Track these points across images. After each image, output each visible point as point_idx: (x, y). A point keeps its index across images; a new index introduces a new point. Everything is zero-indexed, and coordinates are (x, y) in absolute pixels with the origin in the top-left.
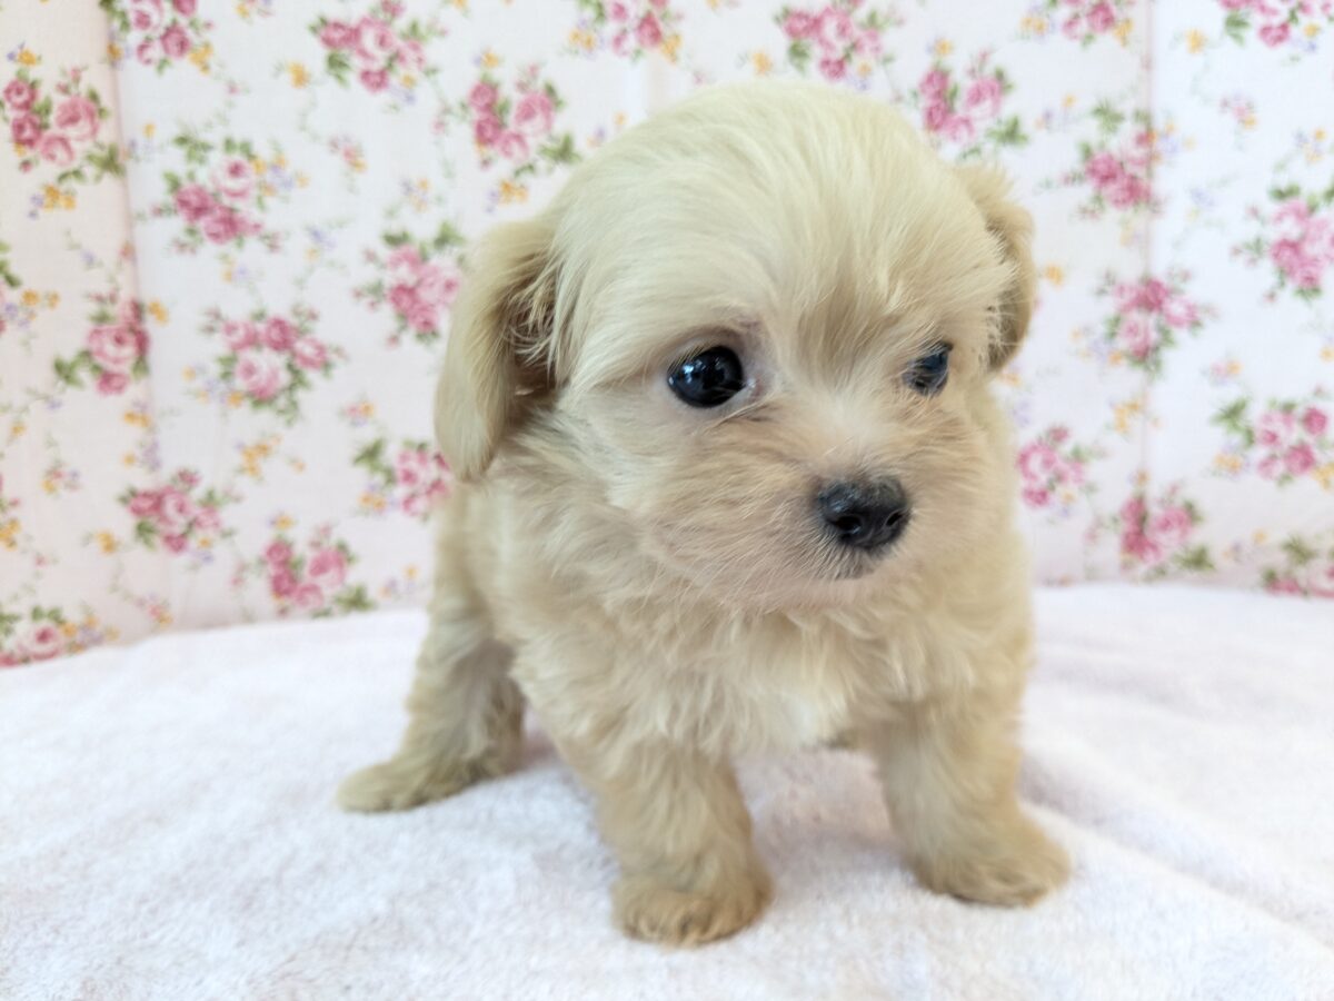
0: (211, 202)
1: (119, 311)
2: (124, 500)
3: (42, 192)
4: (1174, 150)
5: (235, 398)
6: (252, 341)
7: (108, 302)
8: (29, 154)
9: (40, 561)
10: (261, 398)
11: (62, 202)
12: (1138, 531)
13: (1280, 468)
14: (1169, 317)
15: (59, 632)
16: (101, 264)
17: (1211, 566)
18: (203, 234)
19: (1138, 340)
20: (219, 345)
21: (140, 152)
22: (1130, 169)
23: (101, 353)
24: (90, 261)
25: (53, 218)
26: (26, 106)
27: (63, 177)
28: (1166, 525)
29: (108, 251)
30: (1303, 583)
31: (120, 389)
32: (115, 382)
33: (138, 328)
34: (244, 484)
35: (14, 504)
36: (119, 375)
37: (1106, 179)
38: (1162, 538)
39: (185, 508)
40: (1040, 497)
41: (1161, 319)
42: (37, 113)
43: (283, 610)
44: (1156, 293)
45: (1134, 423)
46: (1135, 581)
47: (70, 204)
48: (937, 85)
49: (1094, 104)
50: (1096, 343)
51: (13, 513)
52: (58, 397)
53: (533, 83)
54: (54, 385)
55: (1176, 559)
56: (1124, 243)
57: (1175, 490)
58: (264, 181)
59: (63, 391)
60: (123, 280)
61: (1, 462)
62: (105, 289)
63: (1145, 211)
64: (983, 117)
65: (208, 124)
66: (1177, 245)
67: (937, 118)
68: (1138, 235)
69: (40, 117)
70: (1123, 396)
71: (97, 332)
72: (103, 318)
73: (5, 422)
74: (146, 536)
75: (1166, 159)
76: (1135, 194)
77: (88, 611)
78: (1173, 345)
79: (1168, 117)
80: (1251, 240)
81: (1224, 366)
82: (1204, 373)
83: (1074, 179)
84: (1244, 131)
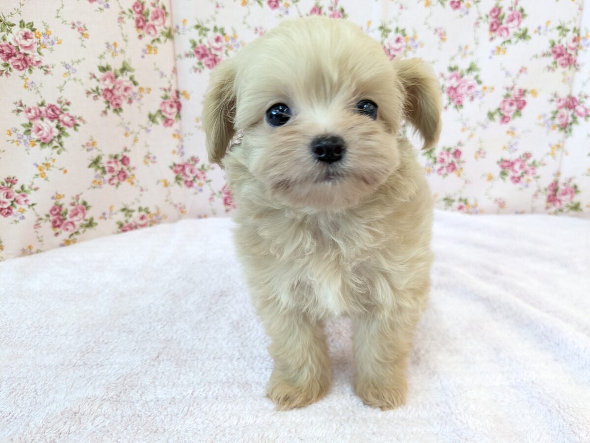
0: (208, 52)
1: (172, 94)
2: (171, 168)
3: (146, 48)
4: (588, 45)
7: (168, 91)
8: (141, 32)
9: (142, 190)
11: (153, 51)
12: (554, 194)
14: (577, 112)
15: (148, 216)
16: (166, 76)
17: (581, 210)
18: (204, 65)
19: (564, 120)
21: (180, 30)
22: (569, 51)
23: (165, 111)
24: (162, 75)
25: (150, 58)
26: (140, 12)
27: (153, 41)
28: (565, 193)
29: (168, 70)
31: (171, 125)
32: (170, 122)
33: (178, 100)
35: (134, 168)
36: (171, 119)
37: (559, 55)
38: (563, 198)
39: (193, 171)
40: (517, 180)
41: (574, 113)
42: (144, 15)
43: (227, 211)
44: (573, 102)
45: (558, 153)
46: (550, 214)
47: (156, 52)
48: (496, 13)
49: (559, 24)
50: (547, 121)
51: (133, 172)
52: (149, 128)
53: (336, 8)
54: (148, 123)
55: (567, 206)
56: (564, 81)
57: (570, 180)
58: (228, 44)
59: (151, 126)
60: (173, 82)
61: (130, 153)
62: (167, 86)
63: (573, 68)
64: (513, 28)
65: (208, 21)
66: (584, 84)
67: (495, 27)
68: (569, 79)
69: (145, 17)
70: (555, 142)
71: (164, 103)
72: (166, 97)
73: (131, 137)
74: (179, 181)
75: (584, 48)
76: (570, 62)
77: (158, 208)
78: (577, 123)
79: (587, 31)
82: (588, 136)
83: (547, 55)
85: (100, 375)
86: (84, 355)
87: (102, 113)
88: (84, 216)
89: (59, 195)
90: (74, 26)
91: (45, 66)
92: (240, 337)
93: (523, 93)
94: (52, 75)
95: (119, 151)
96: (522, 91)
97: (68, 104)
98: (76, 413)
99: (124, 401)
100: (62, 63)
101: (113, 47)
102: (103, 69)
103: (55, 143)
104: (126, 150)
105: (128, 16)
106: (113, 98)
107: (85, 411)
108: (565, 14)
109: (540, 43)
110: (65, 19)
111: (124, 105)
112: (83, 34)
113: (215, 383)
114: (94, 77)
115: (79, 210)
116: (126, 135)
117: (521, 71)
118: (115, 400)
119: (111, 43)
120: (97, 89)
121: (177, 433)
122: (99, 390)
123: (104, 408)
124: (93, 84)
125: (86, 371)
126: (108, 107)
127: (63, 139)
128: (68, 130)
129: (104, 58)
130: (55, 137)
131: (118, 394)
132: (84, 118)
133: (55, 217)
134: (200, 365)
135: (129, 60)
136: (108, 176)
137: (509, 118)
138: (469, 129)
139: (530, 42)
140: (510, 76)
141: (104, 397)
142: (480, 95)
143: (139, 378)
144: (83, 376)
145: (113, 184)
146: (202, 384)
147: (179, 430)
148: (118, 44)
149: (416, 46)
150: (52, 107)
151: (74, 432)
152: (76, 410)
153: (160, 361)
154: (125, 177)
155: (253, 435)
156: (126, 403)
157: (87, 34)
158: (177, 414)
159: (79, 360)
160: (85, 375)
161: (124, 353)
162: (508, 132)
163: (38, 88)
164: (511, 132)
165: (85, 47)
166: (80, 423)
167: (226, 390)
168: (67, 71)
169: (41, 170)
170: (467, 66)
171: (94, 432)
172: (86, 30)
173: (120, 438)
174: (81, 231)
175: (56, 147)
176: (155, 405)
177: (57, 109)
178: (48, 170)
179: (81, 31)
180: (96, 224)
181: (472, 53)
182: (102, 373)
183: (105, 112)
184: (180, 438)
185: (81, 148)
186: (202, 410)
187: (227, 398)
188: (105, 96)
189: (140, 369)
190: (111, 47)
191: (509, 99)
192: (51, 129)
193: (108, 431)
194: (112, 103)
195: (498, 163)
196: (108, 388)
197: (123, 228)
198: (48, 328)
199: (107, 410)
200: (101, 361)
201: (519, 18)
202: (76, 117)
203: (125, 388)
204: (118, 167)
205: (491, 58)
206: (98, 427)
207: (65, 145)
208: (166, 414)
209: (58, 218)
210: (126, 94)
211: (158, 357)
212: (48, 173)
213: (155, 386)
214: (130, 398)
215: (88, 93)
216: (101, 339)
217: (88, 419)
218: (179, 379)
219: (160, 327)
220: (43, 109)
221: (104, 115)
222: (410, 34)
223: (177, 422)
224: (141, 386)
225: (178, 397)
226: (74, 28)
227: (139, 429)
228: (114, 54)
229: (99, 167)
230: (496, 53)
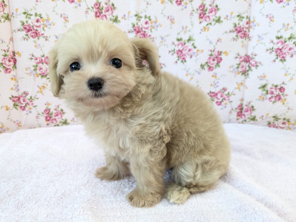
0: (32, 28)
1: (10, 54)
2: (11, 98)
4: (255, 25)
5: (37, 75)
6: (41, 62)
7: (7, 51)
10: (43, 75)
12: (240, 112)
13: (273, 100)
14: (251, 64)
16: (5, 42)
17: (257, 120)
18: (29, 36)
19: (244, 69)
20: (33, 62)
21: (14, 15)
22: (245, 29)
23: (5, 64)
24: (3, 42)
28: (247, 111)
29: (7, 40)
30: (277, 125)
31: (10, 72)
33: (14, 57)
34: (39, 95)
36: (9, 69)
37: (239, 32)
38: (246, 113)
39: (25, 100)
40: (220, 103)
41: (249, 64)
43: (48, 124)
44: (248, 58)
45: (242, 88)
46: (239, 123)
48: (203, 8)
49: (238, 14)
50: (235, 69)
53: (109, 3)
55: (249, 118)
56: (242, 46)
57: (249, 103)
58: (44, 24)
60: (10, 46)
62: (6, 49)
63: (247, 39)
64: (212, 16)
65: (31, 10)
66: (254, 48)
67: (202, 16)
68: (245, 45)
70: (239, 82)
71: (4, 58)
72: (6, 55)
74: (16, 107)
75: (253, 27)
76: (245, 35)
77: (2, 124)
78: (252, 70)
79: (254, 18)
80: (271, 48)
81: (263, 76)
82: (258, 77)
83: (232, 31)
84: (271, 22)
93: (220, 53)
96: (220, 52)
108: (241, 8)
109: (228, 25)
117: (218, 41)
137: (213, 68)
138: (190, 74)
139: (223, 24)
140: (212, 43)
142: (196, 54)
149: (158, 26)
162: (213, 76)
164: (215, 76)
170: (188, 38)
181: (190, 31)
191: (212, 57)
195: (208, 94)
201: (215, 10)
205: (200, 33)
222: (153, 19)
230: (203, 30)
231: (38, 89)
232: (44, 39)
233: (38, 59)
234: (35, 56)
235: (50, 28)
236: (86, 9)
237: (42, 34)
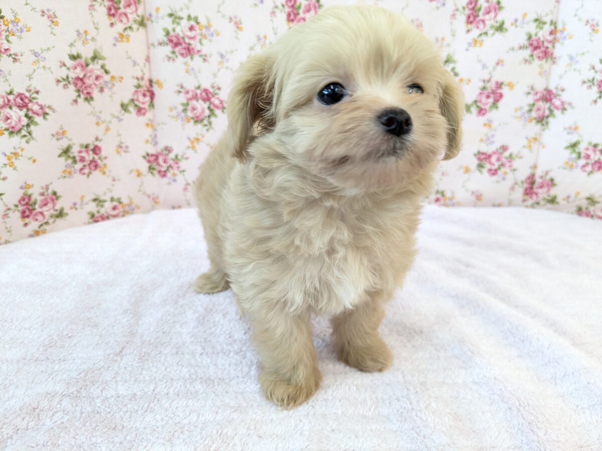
0: (181, 41)
1: (145, 83)
2: (144, 157)
3: (118, 36)
4: (565, 38)
5: (188, 120)
6: (195, 97)
7: (141, 80)
8: (113, 20)
9: (114, 180)
10: (198, 120)
11: (125, 40)
12: (530, 187)
13: (589, 169)
14: (554, 105)
15: (120, 206)
16: (138, 65)
17: (558, 203)
18: (178, 54)
19: (541, 113)
20: (182, 98)
21: (153, 19)
22: (546, 44)
23: (137, 100)
24: (135, 63)
25: (122, 46)
27: (126, 29)
28: (541, 187)
29: (141, 60)
30: (592, 213)
31: (144, 114)
32: (143, 111)
33: (151, 89)
34: (190, 153)
35: (106, 158)
36: (144, 109)
37: (536, 48)
38: (540, 191)
39: (167, 161)
40: (494, 172)
41: (551, 106)
42: (116, 3)
44: (550, 95)
45: (535, 146)
46: (527, 207)
47: (128, 40)
48: (473, 5)
49: (535, 17)
50: (524, 113)
51: (105, 161)
52: (122, 117)
54: (121, 112)
55: (544, 199)
56: (540, 74)
57: (547, 173)
58: (202, 33)
59: (123, 115)
60: (146, 71)
61: (101, 142)
62: (139, 75)
63: (550, 61)
64: (490, 20)
65: (182, 9)
66: (561, 77)
67: (471, 19)
68: (545, 71)
69: (117, 4)
70: (532, 135)
71: (136, 91)
72: (139, 86)
73: (103, 127)
74: (152, 171)
75: (561, 41)
76: (547, 55)
77: (130, 198)
78: (554, 116)
79: (564, 24)
80: (591, 79)
81: (573, 127)
82: (565, 129)
83: (524, 47)
84: (593, 34)
85: (61, 370)
86: (47, 349)
87: (72, 102)
88: (54, 206)
89: (28, 185)
90: (44, 14)
91: (14, 54)
92: (205, 332)
93: (499, 85)
94: (21, 63)
95: (90, 140)
96: (499, 83)
97: (37, 92)
98: (35, 409)
99: (84, 397)
100: (31, 51)
101: (84, 35)
102: (74, 58)
103: (24, 132)
104: (97, 139)
105: (99, 4)
106: (84, 86)
107: (44, 407)
108: (543, 9)
109: (517, 36)
110: (34, 7)
111: (96, 93)
112: (53, 22)
113: (178, 380)
114: (64, 65)
115: (49, 200)
116: (98, 124)
117: (498, 64)
118: (75, 395)
119: (82, 31)
120: (68, 77)
121: (136, 430)
122: (59, 385)
123: (64, 403)
124: (63, 73)
125: (47, 366)
126: (79, 96)
127: (32, 128)
128: (37, 119)
129: (74, 46)
130: (23, 126)
131: (79, 390)
132: (53, 107)
133: (24, 208)
134: (162, 359)
135: (100, 48)
136: (79, 166)
137: (486, 110)
139: (507, 34)
140: (487, 68)
141: (64, 393)
143: (101, 374)
144: (45, 371)
145: (84, 174)
146: (165, 380)
147: (138, 427)
148: (88, 32)
150: (20, 96)
151: (33, 428)
152: (35, 405)
153: (123, 356)
154: (96, 166)
155: (212, 432)
156: (86, 399)
157: (57, 22)
158: (137, 411)
159: (42, 354)
160: (46, 370)
161: (87, 348)
162: (485, 125)
163: (6, 76)
164: (488, 124)
165: (54, 35)
166: (39, 419)
167: (188, 386)
168: (36, 58)
169: (9, 159)
170: (444, 58)
171: (52, 428)
172: (56, 17)
173: (78, 435)
174: (51, 221)
175: (25, 136)
176: (115, 401)
177: (26, 97)
178: (16, 159)
179: (50, 19)
180: (67, 214)
181: (448, 45)
182: (64, 368)
183: (75, 101)
184: (138, 435)
185: (51, 137)
186: (162, 406)
187: (189, 394)
188: (76, 85)
189: (102, 365)
190: (82, 35)
191: (486, 92)
192: (20, 117)
193: (66, 428)
194: (82, 92)
195: (475, 155)
196: (68, 383)
197: (95, 218)
198: (12, 322)
199: (67, 405)
200: (64, 356)
201: (495, 10)
202: (45, 105)
203: (85, 384)
204: (89, 156)
205: (467, 50)
206: (57, 423)
207: (34, 135)
208: (126, 410)
209: (26, 208)
210: (97, 83)
211: (121, 352)
212: (17, 163)
213: (116, 382)
214: (91, 395)
215: (58, 81)
216: (65, 333)
217: (47, 415)
218: (141, 374)
219: (125, 320)
220: (11, 97)
221: (74, 104)
223: (136, 418)
224: (102, 382)
225: (139, 393)
226: (43, 15)
227: (97, 426)
228: (85, 43)
229: (69, 157)
230: (472, 45)
231: (188, 143)
232: (201, 60)
233: (191, 93)
234: (185, 88)
235: (211, 41)
236: (273, 9)
237: (199, 51)
